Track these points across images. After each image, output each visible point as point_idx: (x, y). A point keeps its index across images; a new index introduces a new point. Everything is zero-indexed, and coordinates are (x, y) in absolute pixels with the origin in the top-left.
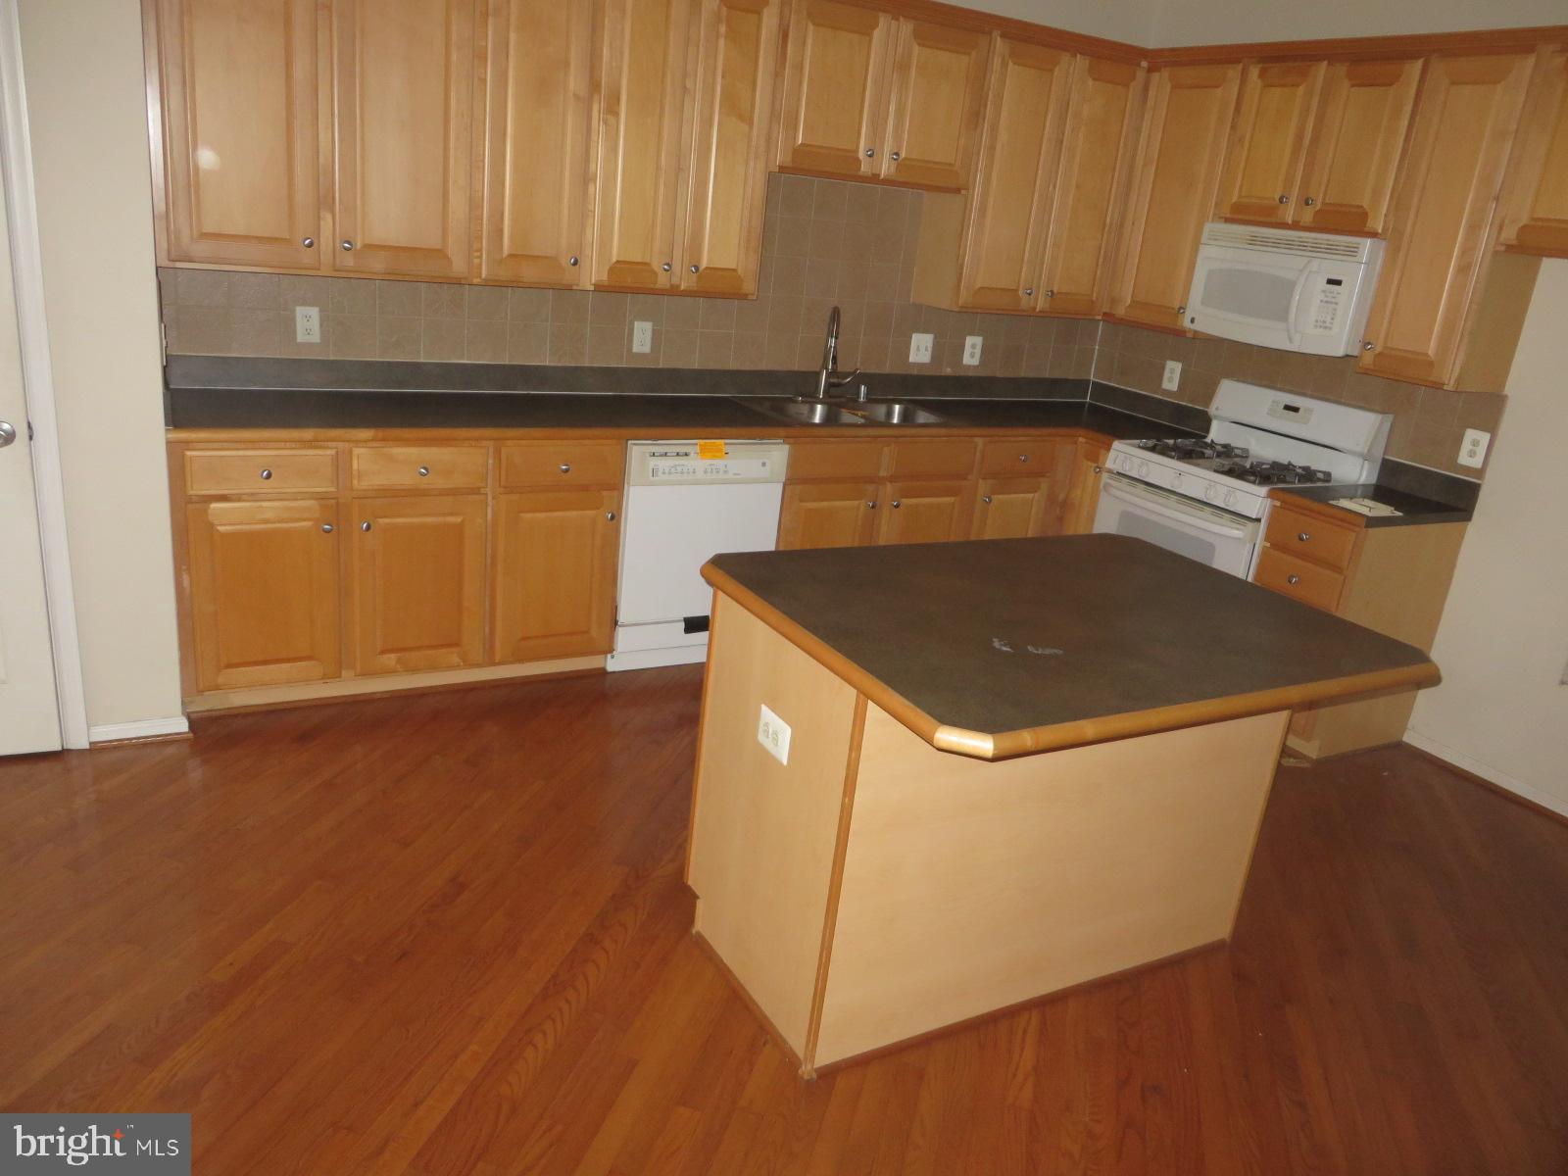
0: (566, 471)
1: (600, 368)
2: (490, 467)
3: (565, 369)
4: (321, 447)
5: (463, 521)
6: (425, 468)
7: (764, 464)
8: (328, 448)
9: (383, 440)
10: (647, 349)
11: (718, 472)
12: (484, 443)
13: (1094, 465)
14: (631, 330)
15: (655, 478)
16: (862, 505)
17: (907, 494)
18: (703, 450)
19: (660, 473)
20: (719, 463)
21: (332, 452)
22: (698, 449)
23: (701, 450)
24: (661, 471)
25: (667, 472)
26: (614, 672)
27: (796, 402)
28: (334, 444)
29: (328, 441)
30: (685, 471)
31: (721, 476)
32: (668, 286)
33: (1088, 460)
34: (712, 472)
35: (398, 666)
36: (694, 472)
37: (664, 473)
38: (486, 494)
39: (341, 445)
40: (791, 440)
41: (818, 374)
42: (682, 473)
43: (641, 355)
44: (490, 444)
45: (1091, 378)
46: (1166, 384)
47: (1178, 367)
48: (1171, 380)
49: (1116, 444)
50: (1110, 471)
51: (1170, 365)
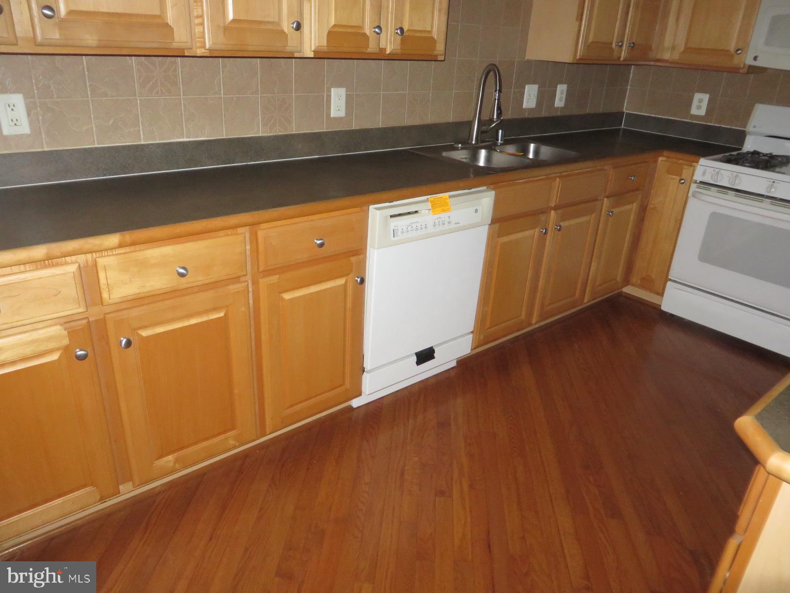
0: (321, 245)
1: (305, 134)
2: (248, 253)
3: (277, 138)
4: (57, 265)
5: (226, 315)
6: (184, 268)
7: (476, 211)
8: (66, 263)
9: (133, 244)
10: (342, 114)
11: (444, 224)
12: (240, 230)
13: (678, 178)
14: (329, 96)
15: (396, 238)
16: (536, 232)
17: (564, 218)
18: (434, 206)
19: (399, 233)
20: (444, 216)
21: (73, 268)
22: (429, 205)
23: (432, 206)
24: (400, 230)
25: (405, 230)
26: (359, 407)
27: (457, 149)
28: (74, 258)
29: (65, 256)
30: (419, 227)
31: (447, 227)
32: (376, 50)
33: (669, 174)
34: (439, 225)
35: (177, 466)
36: (426, 227)
37: (402, 232)
38: (247, 281)
39: (81, 258)
40: (492, 186)
41: (470, 124)
42: (417, 229)
43: (338, 120)
44: (245, 231)
45: (624, 110)
46: (694, 111)
47: (706, 97)
48: (699, 107)
49: (703, 161)
50: (701, 182)
51: (698, 96)
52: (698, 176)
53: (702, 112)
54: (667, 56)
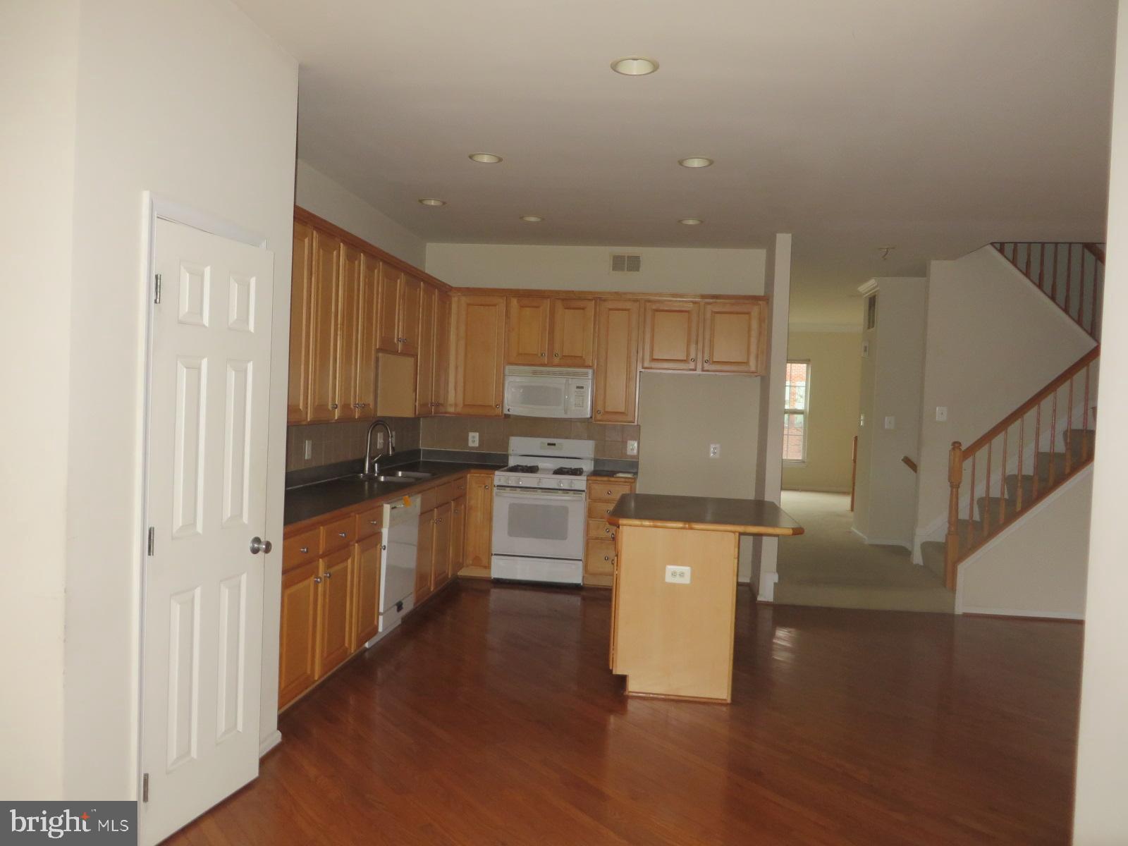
22: (403, 502)
45: (421, 448)
46: (471, 444)
47: (477, 435)
48: (474, 442)
49: (497, 473)
50: (498, 486)
51: (471, 435)
52: (496, 482)
53: (476, 444)
54: (451, 410)
